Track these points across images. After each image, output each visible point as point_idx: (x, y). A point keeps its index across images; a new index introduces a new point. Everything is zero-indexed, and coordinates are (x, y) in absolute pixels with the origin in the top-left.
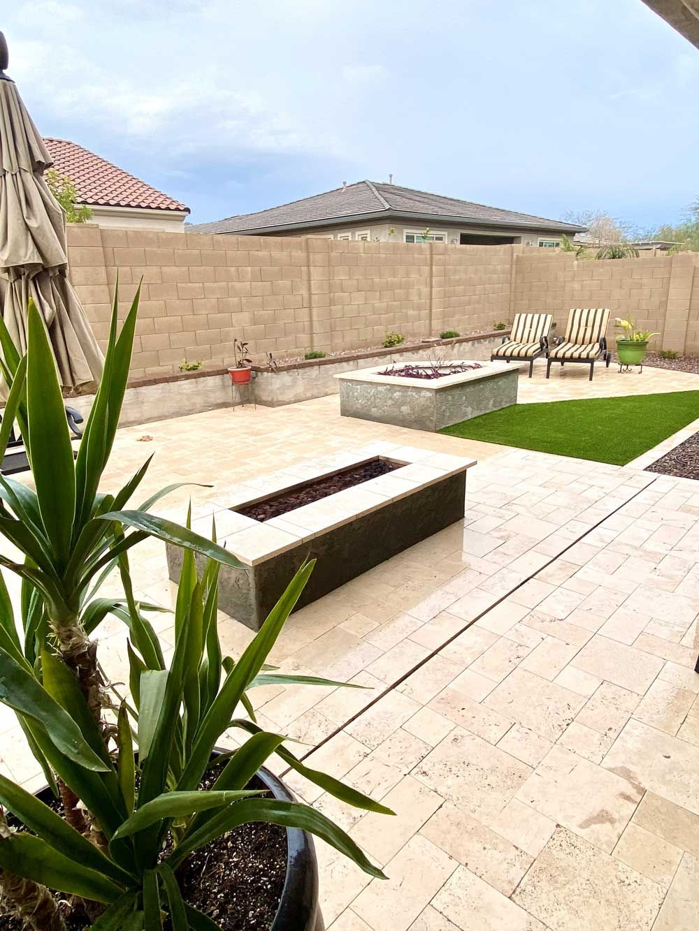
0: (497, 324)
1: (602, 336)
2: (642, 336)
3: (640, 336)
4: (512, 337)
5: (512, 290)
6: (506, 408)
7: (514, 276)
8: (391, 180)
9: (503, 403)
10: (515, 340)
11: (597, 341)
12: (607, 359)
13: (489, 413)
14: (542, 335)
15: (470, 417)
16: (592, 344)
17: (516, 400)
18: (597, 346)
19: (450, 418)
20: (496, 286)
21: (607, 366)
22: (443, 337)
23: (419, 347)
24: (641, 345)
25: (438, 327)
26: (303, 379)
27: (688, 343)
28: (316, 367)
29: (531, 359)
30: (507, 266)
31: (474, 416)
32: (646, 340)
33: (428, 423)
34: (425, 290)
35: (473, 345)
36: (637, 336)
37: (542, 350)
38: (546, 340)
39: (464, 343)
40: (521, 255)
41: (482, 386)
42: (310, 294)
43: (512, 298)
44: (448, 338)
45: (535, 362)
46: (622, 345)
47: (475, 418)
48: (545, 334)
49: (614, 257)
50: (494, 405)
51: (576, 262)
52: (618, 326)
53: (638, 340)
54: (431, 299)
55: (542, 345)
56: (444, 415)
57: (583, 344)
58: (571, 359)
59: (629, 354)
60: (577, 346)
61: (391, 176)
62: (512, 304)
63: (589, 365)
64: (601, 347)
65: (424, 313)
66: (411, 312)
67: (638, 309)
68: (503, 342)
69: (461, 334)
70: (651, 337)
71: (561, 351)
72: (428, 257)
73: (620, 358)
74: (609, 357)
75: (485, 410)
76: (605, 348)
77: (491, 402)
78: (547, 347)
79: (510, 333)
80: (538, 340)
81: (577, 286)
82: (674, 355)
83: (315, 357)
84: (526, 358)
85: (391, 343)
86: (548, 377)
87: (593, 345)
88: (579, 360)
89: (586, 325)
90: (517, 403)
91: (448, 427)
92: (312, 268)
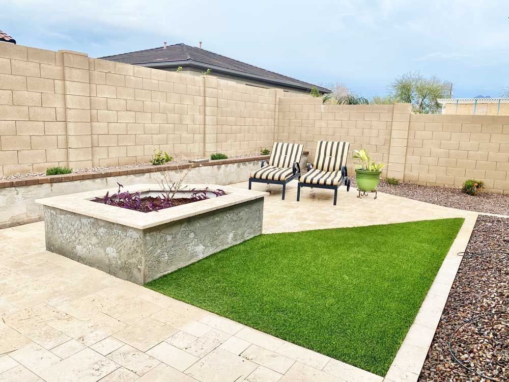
0: (263, 149)
1: (343, 165)
2: (376, 167)
3: (374, 167)
4: (271, 162)
5: (276, 124)
6: (248, 240)
7: (277, 113)
8: (200, 46)
9: (246, 235)
10: (273, 165)
11: (340, 169)
12: (348, 184)
13: (227, 250)
14: (295, 161)
15: (201, 257)
16: (335, 171)
17: (261, 230)
18: (340, 173)
19: (169, 263)
20: (263, 120)
21: (348, 190)
22: (213, 158)
23: (186, 166)
24: (375, 174)
25: (212, 149)
26: (25, 198)
27: (406, 173)
28: (47, 185)
29: (284, 183)
30: (272, 106)
31: (206, 255)
32: (380, 170)
33: (135, 272)
34: (199, 117)
35: (239, 166)
36: (373, 166)
37: (294, 174)
38: (298, 165)
39: (230, 165)
40: (282, 98)
41: (217, 219)
42: (66, 108)
43: (276, 131)
44: (219, 159)
45: (287, 185)
46: (360, 173)
47: (206, 258)
48: (297, 161)
49: (350, 104)
50: (235, 239)
51: (323, 106)
52: (357, 157)
53: (372, 170)
54: (205, 125)
55: (294, 170)
56: (159, 262)
57: (328, 171)
58: (318, 185)
59: (366, 182)
60: (323, 172)
61: (201, 43)
62: (276, 135)
63: (333, 191)
64: (343, 174)
65: (199, 137)
66: (185, 135)
67: (369, 144)
68: (262, 166)
69: (228, 157)
70: (382, 167)
71: (309, 176)
72: (202, 89)
73: (359, 185)
74: (349, 182)
75: (223, 245)
76: (346, 175)
77: (231, 235)
78: (299, 172)
79: (269, 158)
80: (291, 166)
81: (323, 124)
82: (397, 181)
83: (56, 173)
84: (279, 181)
85: (158, 161)
86: (298, 200)
87: (337, 172)
88: (325, 186)
89: (331, 155)
90: (263, 232)
91: (165, 276)
92: (67, 83)
